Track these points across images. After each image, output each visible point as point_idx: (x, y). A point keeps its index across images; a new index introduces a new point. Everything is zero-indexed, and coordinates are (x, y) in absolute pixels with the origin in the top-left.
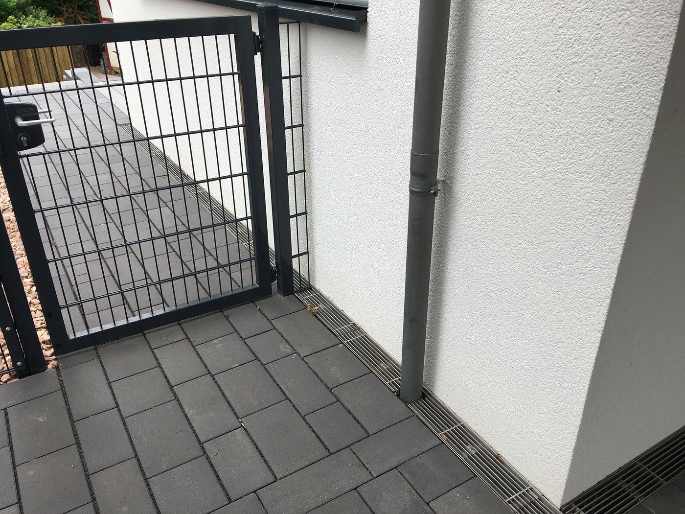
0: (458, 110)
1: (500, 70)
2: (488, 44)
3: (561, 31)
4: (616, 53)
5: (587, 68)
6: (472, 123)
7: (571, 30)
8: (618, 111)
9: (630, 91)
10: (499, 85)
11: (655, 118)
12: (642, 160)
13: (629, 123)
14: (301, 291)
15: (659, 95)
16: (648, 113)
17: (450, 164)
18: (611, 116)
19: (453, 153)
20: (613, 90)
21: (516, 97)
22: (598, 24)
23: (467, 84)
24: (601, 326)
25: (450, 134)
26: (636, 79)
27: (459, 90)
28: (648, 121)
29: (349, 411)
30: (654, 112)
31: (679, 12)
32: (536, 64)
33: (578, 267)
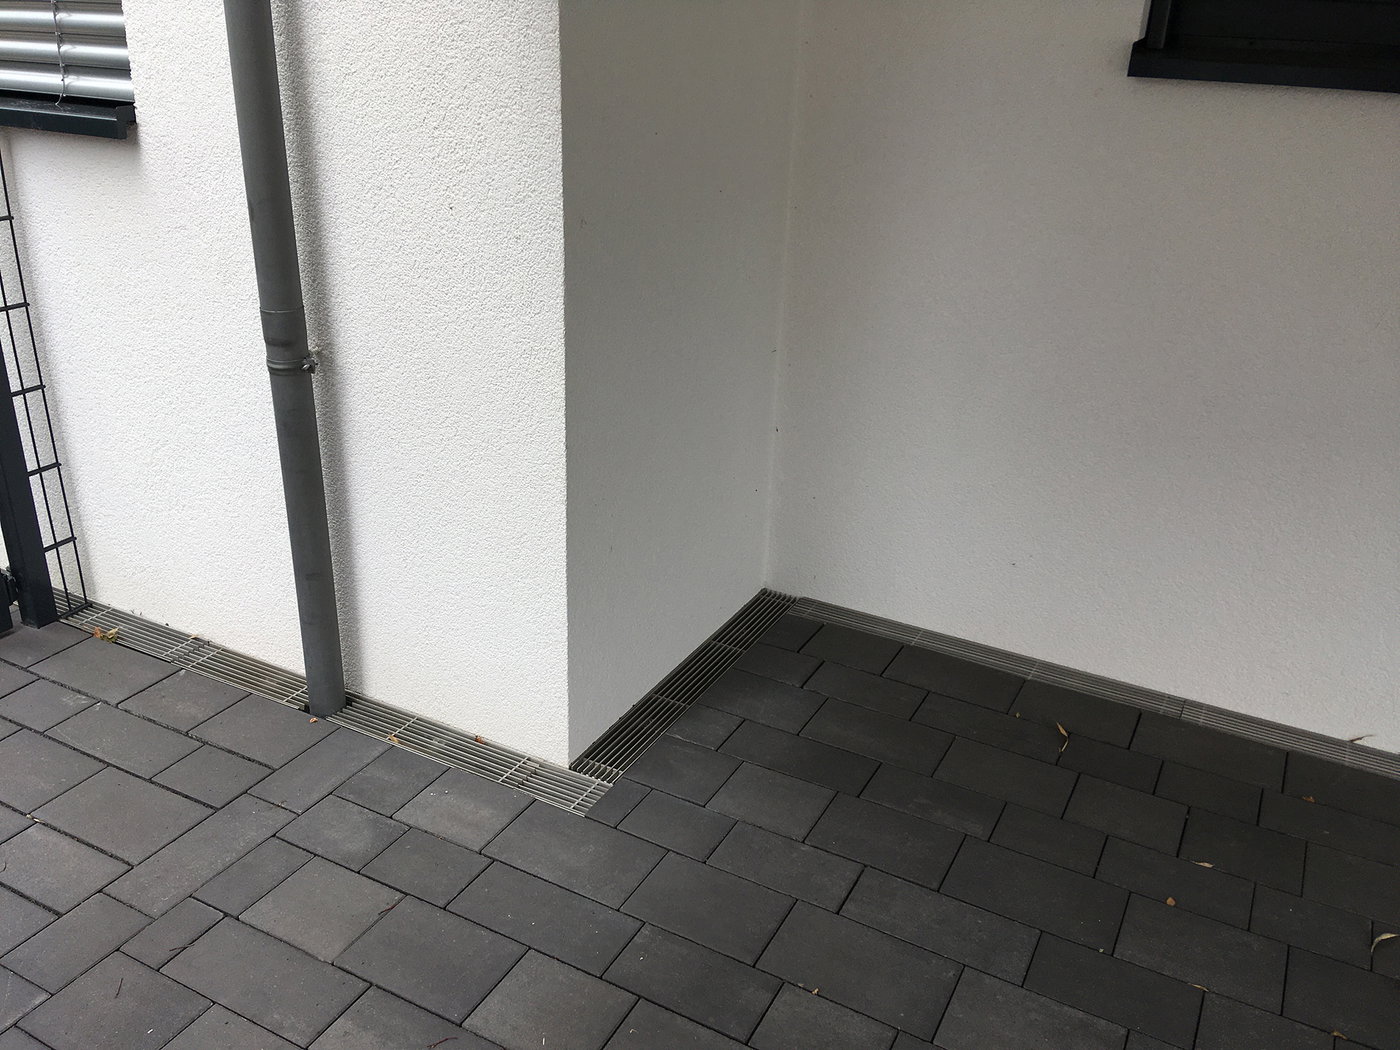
0: (320, 246)
1: (370, 185)
2: (345, 151)
3: (436, 133)
4: (506, 158)
5: (478, 177)
6: (344, 262)
7: (450, 131)
8: (523, 226)
9: (529, 201)
10: (372, 205)
11: (562, 229)
12: (561, 280)
13: (538, 238)
14: (72, 613)
15: (561, 203)
16: (554, 224)
17: (325, 326)
18: (517, 234)
19: (325, 309)
20: (512, 202)
21: (400, 221)
22: (479, 124)
23: (326, 208)
24: (562, 496)
25: (314, 281)
26: (533, 187)
27: (315, 217)
28: (556, 233)
29: (230, 752)
30: (560, 223)
31: (559, 108)
32: (415, 175)
33: (522, 428)
